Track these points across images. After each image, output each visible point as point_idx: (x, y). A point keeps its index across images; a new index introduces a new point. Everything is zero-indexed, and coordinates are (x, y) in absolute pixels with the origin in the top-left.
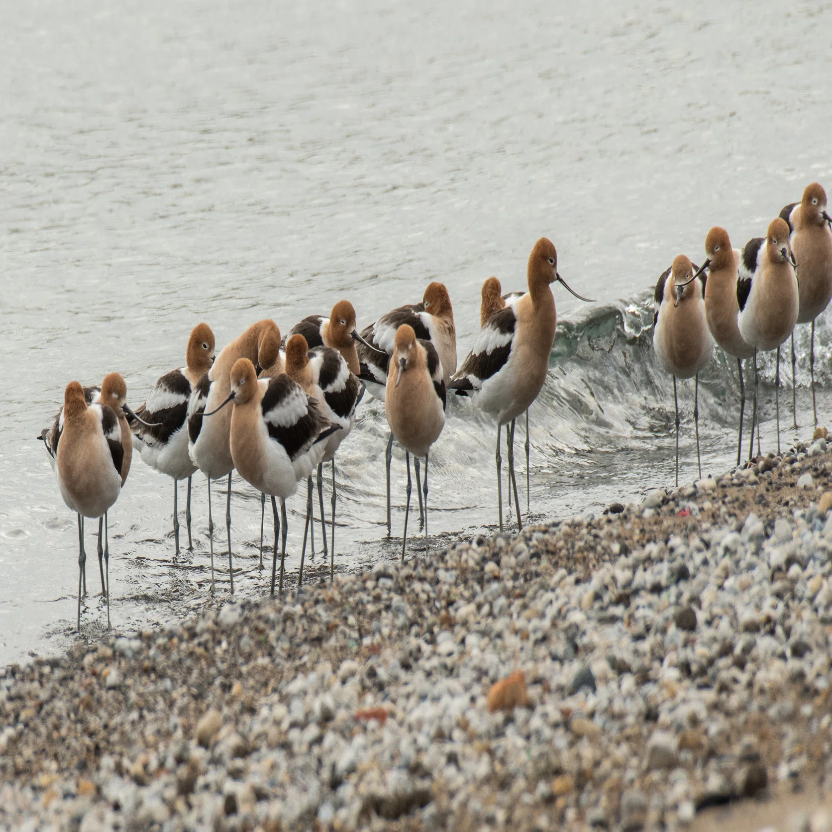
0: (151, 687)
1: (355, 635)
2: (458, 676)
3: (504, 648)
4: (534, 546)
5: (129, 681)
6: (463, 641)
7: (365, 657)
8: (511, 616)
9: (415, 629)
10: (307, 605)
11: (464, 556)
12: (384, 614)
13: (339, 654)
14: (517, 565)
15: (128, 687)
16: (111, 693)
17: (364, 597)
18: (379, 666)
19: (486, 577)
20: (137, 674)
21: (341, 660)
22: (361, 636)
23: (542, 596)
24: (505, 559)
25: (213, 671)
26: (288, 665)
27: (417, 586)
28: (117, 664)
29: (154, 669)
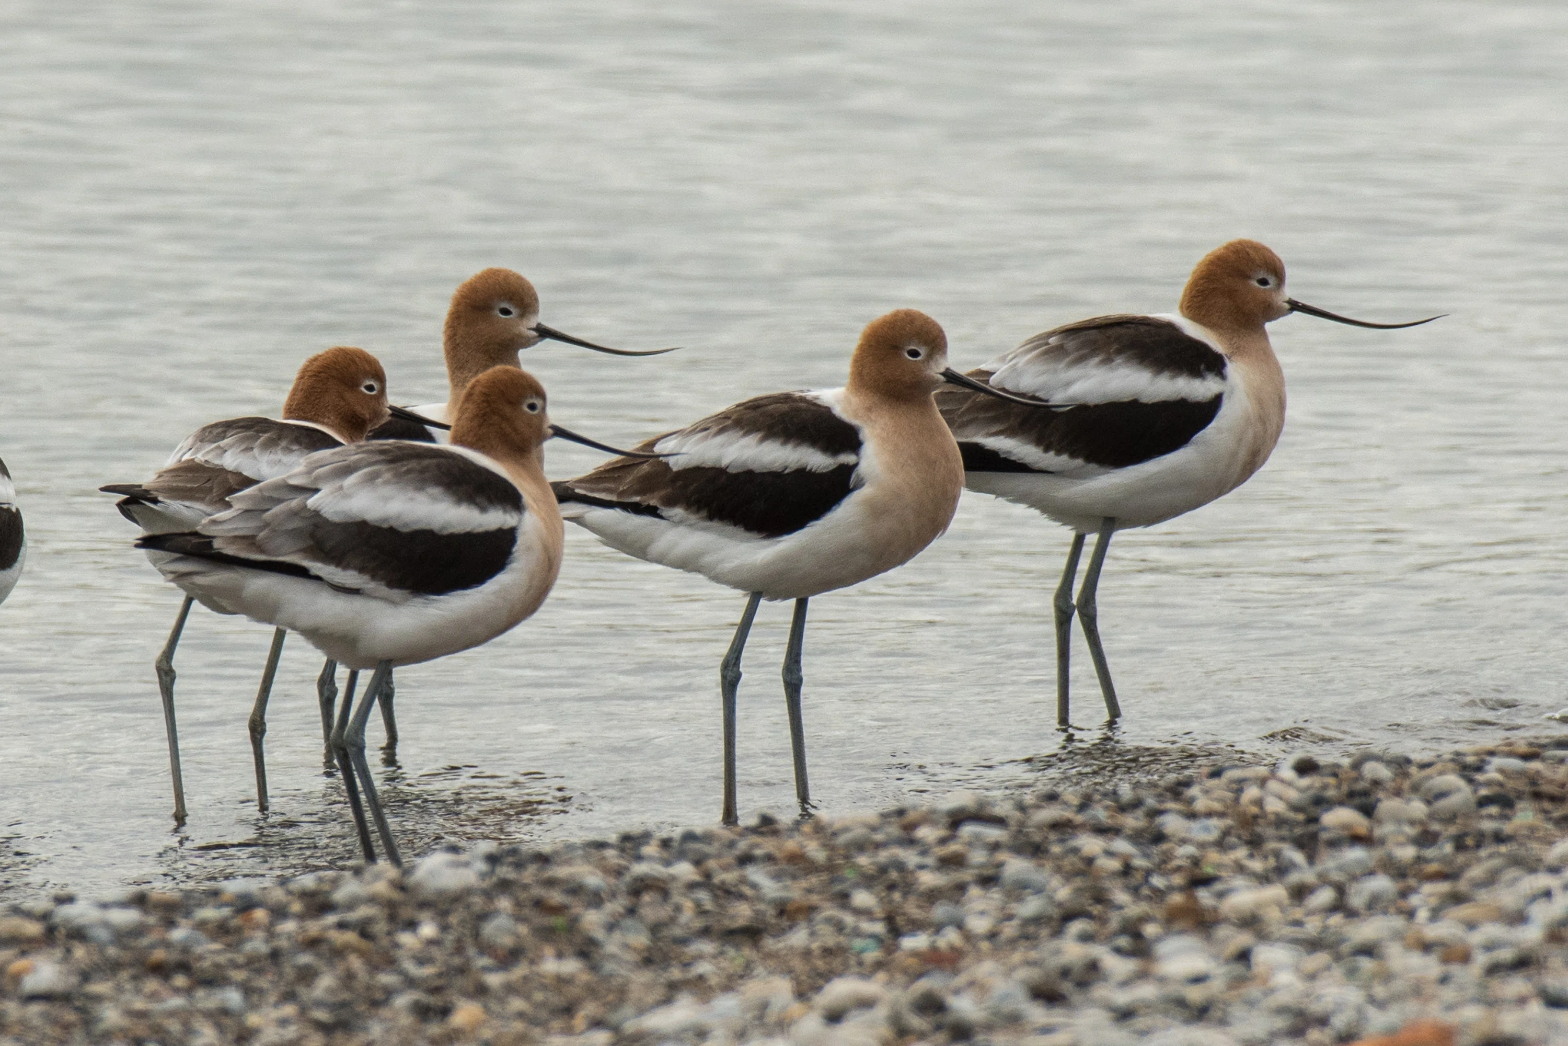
0: (177, 1002)
1: (879, 928)
2: (1223, 1022)
3: (1387, 977)
4: (1489, 783)
5: (98, 987)
6: (1244, 956)
7: (905, 971)
8: (1410, 914)
9: (1077, 927)
10: (712, 864)
11: (1252, 792)
12: (974, 891)
13: (820, 964)
14: (1432, 816)
15: (98, 999)
16: (35, 1009)
17: (911, 857)
18: (957, 992)
19: (1324, 836)
20: (124, 975)
21: (828, 976)
22: (895, 932)
23: (1515, 880)
24: (1387, 805)
25: (387, 979)
26: (642, 977)
27: (1090, 844)
28: (58, 953)
29: (184, 967)
